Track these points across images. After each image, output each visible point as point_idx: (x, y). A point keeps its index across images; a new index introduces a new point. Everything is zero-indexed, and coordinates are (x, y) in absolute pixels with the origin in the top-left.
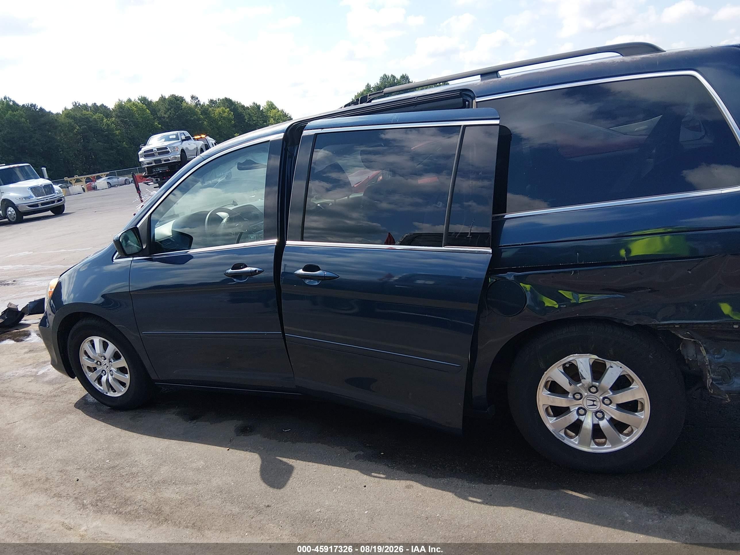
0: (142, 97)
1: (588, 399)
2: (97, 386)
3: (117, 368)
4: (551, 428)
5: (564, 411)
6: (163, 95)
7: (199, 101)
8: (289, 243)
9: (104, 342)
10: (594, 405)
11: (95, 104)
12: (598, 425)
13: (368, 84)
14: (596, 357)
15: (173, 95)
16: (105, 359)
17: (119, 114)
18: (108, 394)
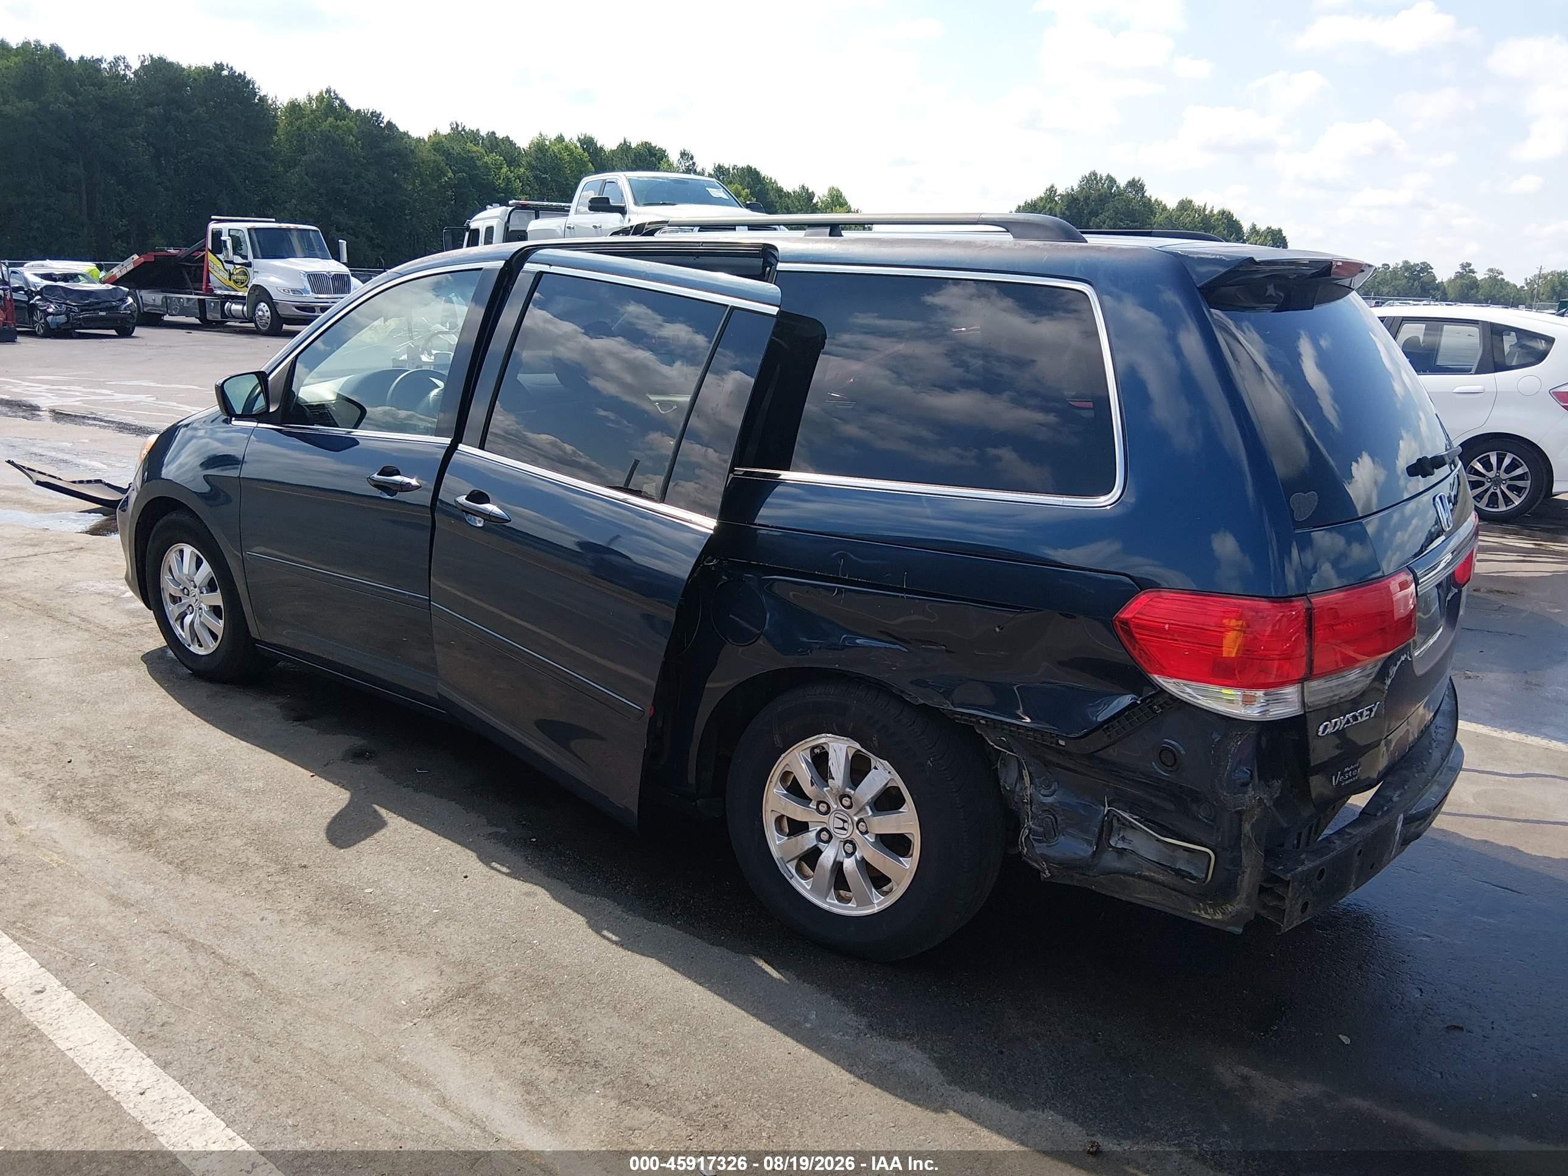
0: (585, 137)
1: (837, 815)
2: (178, 630)
3: (210, 606)
4: (776, 853)
5: (798, 828)
6: (628, 140)
7: (694, 164)
8: (461, 447)
9: (198, 558)
10: (843, 828)
11: (493, 133)
12: (842, 864)
13: (1052, 187)
14: (858, 746)
15: (646, 143)
16: (195, 587)
17: (534, 162)
18: (191, 648)
